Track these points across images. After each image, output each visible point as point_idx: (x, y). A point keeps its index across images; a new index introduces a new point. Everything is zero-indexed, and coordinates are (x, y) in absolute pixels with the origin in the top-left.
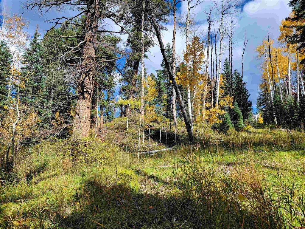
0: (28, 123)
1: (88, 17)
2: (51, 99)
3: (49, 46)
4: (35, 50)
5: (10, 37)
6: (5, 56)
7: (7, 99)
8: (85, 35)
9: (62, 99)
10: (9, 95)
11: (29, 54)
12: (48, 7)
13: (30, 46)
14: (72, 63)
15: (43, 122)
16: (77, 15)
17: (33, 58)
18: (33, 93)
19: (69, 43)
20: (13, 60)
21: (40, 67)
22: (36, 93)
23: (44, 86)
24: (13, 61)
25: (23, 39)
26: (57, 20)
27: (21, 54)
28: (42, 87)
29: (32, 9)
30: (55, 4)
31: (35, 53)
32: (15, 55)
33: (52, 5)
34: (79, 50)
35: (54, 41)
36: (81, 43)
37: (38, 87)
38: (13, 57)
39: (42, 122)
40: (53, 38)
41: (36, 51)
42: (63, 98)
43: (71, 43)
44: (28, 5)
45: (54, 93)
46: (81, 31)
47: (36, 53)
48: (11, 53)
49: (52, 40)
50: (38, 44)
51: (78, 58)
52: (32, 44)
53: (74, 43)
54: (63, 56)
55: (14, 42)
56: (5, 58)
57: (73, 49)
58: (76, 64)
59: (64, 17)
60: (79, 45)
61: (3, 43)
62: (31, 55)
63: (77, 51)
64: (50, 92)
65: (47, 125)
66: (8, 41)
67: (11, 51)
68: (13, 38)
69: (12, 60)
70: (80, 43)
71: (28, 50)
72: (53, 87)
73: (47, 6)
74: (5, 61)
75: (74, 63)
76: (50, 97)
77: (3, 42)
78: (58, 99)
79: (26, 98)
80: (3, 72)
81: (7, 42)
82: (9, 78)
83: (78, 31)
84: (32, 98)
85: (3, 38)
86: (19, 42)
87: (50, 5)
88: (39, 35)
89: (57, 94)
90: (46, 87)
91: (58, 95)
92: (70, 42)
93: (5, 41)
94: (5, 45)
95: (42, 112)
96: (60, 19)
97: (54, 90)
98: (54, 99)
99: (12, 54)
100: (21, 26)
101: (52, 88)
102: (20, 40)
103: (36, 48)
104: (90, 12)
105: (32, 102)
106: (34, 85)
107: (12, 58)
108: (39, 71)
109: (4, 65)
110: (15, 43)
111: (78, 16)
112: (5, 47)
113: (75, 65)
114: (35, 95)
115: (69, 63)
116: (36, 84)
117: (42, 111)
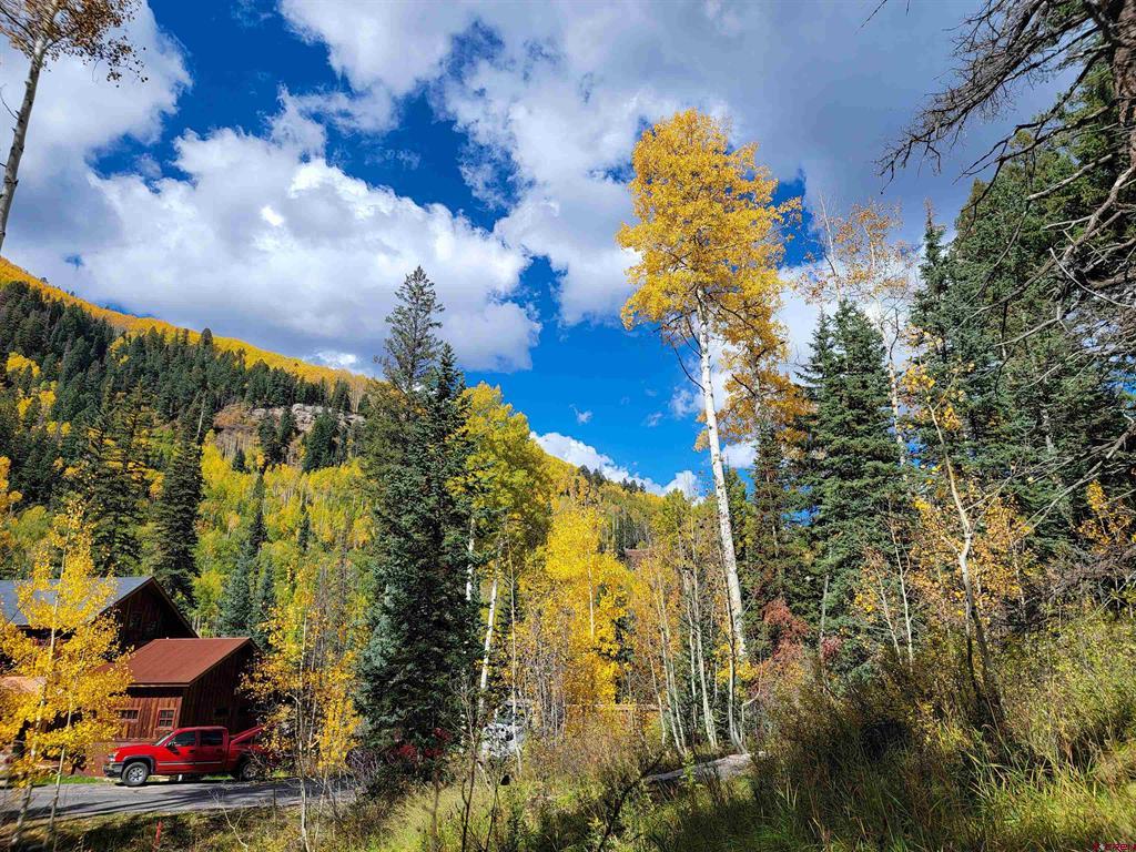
0: (994, 546)
1: (1116, 70)
2: (1048, 440)
3: (983, 254)
4: (941, 288)
5: (858, 279)
6: (862, 342)
7: (900, 475)
8: (1129, 145)
9: (1095, 427)
10: (902, 460)
11: (925, 308)
12: (956, 127)
13: (924, 281)
14: (1108, 277)
15: (1042, 531)
16: (1068, 91)
17: (944, 315)
18: (976, 434)
19: (1059, 204)
20: (886, 343)
21: (973, 337)
22: (987, 432)
23: (1007, 399)
24: (884, 348)
25: (895, 268)
26: (998, 152)
27: (904, 316)
28: (1001, 405)
29: (904, 162)
30: (975, 103)
31: (942, 296)
32: (888, 328)
33: (966, 111)
34: (1119, 213)
35: (998, 225)
36: (1123, 183)
37: (989, 410)
38: (884, 336)
39: (1038, 534)
40: (990, 219)
41: (946, 288)
42: (1095, 422)
43: (1069, 201)
44: (890, 159)
45: (1050, 413)
46: (1096, 137)
47: (948, 295)
48: (873, 328)
49: (988, 225)
50: (945, 262)
51: (1126, 247)
52: (926, 271)
53: (1079, 198)
54: (1062, 264)
55: (871, 289)
56: (863, 347)
57: (1092, 223)
58: (1126, 274)
59: (1021, 127)
60: (1113, 195)
61: (847, 306)
62: (932, 310)
63: (1111, 220)
64: (1037, 414)
65: (1062, 544)
66: (858, 293)
67: (872, 321)
68: (867, 277)
69: (881, 346)
70: (1117, 184)
71: (920, 295)
72: (1041, 393)
73: (951, 124)
74: (864, 357)
75: (1113, 275)
76: (1043, 434)
77: (845, 301)
78: (1077, 432)
79: (958, 456)
80: (867, 392)
81: (854, 298)
82: (889, 404)
83: (1084, 144)
84: (976, 452)
85: (842, 290)
86: (887, 283)
87: (960, 116)
88: (941, 234)
89: (1064, 415)
90: (1017, 400)
91: (1072, 417)
92: (1063, 199)
93: (849, 299)
94: (851, 308)
95: (1028, 498)
96: (1006, 141)
97: (1048, 401)
98: (1058, 436)
99: (877, 327)
100: (879, 231)
101: (1039, 398)
102: (889, 275)
103: (942, 278)
104: (1124, 46)
105: (983, 465)
106: (972, 405)
107: (880, 342)
108: (976, 351)
109: (865, 369)
110: (875, 292)
111: (1072, 89)
112: (854, 314)
113: (1119, 278)
114: (985, 440)
115: (1093, 283)
116: (978, 399)
117: (1026, 493)
